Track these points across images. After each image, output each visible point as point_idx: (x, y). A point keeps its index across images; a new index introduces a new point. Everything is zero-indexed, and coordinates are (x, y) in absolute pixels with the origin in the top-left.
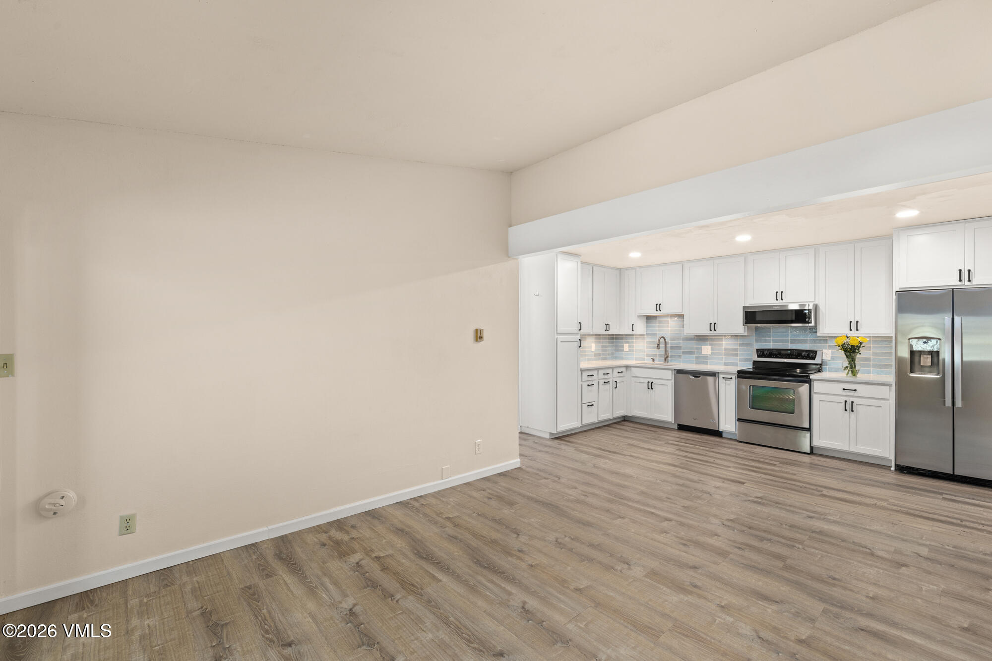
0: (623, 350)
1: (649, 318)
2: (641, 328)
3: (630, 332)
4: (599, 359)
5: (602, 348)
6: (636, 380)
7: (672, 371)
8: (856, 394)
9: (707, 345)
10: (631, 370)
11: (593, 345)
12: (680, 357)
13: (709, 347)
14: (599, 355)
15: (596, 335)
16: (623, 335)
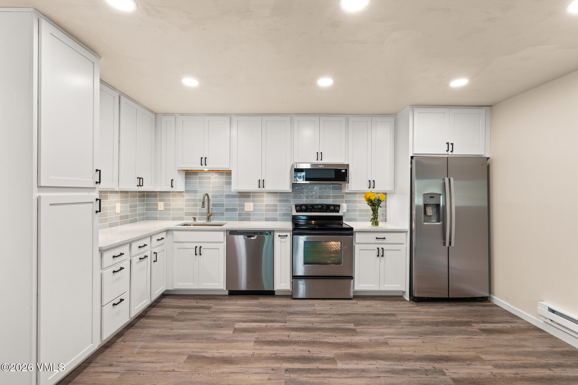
0: (157, 209)
1: (189, 174)
2: (180, 185)
3: (169, 189)
4: (126, 223)
5: (130, 208)
6: (180, 246)
7: (224, 232)
8: (384, 241)
9: (249, 201)
10: (173, 234)
11: (118, 206)
12: (222, 214)
13: (252, 204)
14: (127, 217)
15: (122, 192)
16: (156, 192)
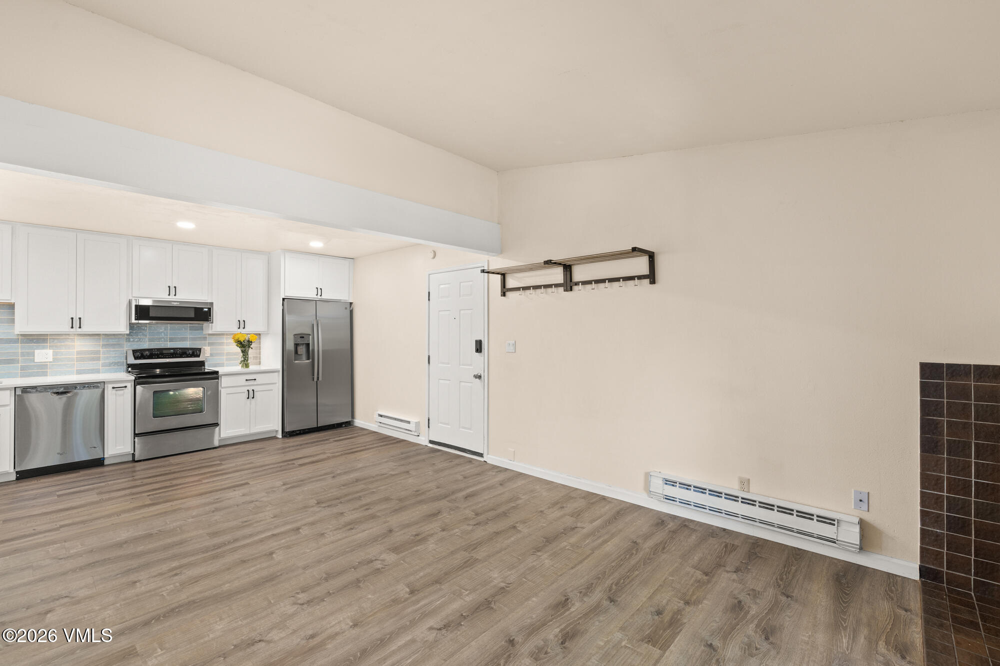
7: (10, 390)
8: (255, 383)
9: (44, 348)
13: (51, 351)
